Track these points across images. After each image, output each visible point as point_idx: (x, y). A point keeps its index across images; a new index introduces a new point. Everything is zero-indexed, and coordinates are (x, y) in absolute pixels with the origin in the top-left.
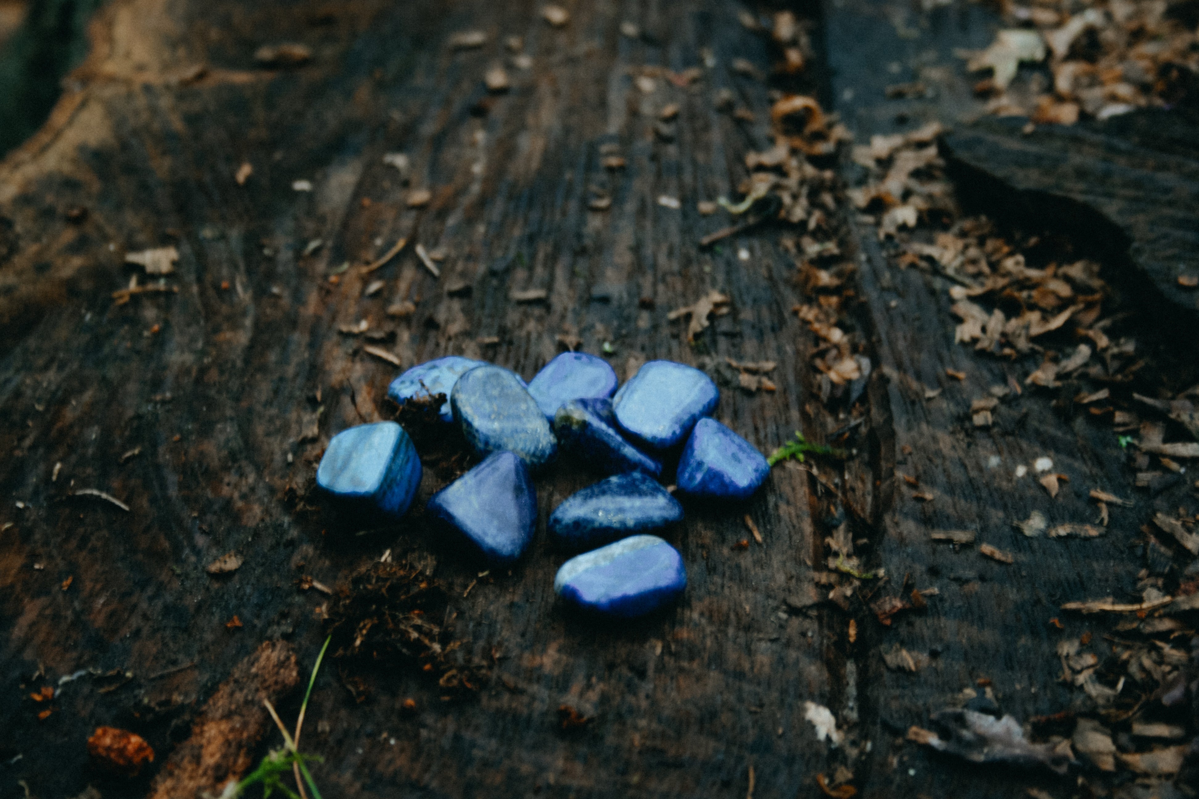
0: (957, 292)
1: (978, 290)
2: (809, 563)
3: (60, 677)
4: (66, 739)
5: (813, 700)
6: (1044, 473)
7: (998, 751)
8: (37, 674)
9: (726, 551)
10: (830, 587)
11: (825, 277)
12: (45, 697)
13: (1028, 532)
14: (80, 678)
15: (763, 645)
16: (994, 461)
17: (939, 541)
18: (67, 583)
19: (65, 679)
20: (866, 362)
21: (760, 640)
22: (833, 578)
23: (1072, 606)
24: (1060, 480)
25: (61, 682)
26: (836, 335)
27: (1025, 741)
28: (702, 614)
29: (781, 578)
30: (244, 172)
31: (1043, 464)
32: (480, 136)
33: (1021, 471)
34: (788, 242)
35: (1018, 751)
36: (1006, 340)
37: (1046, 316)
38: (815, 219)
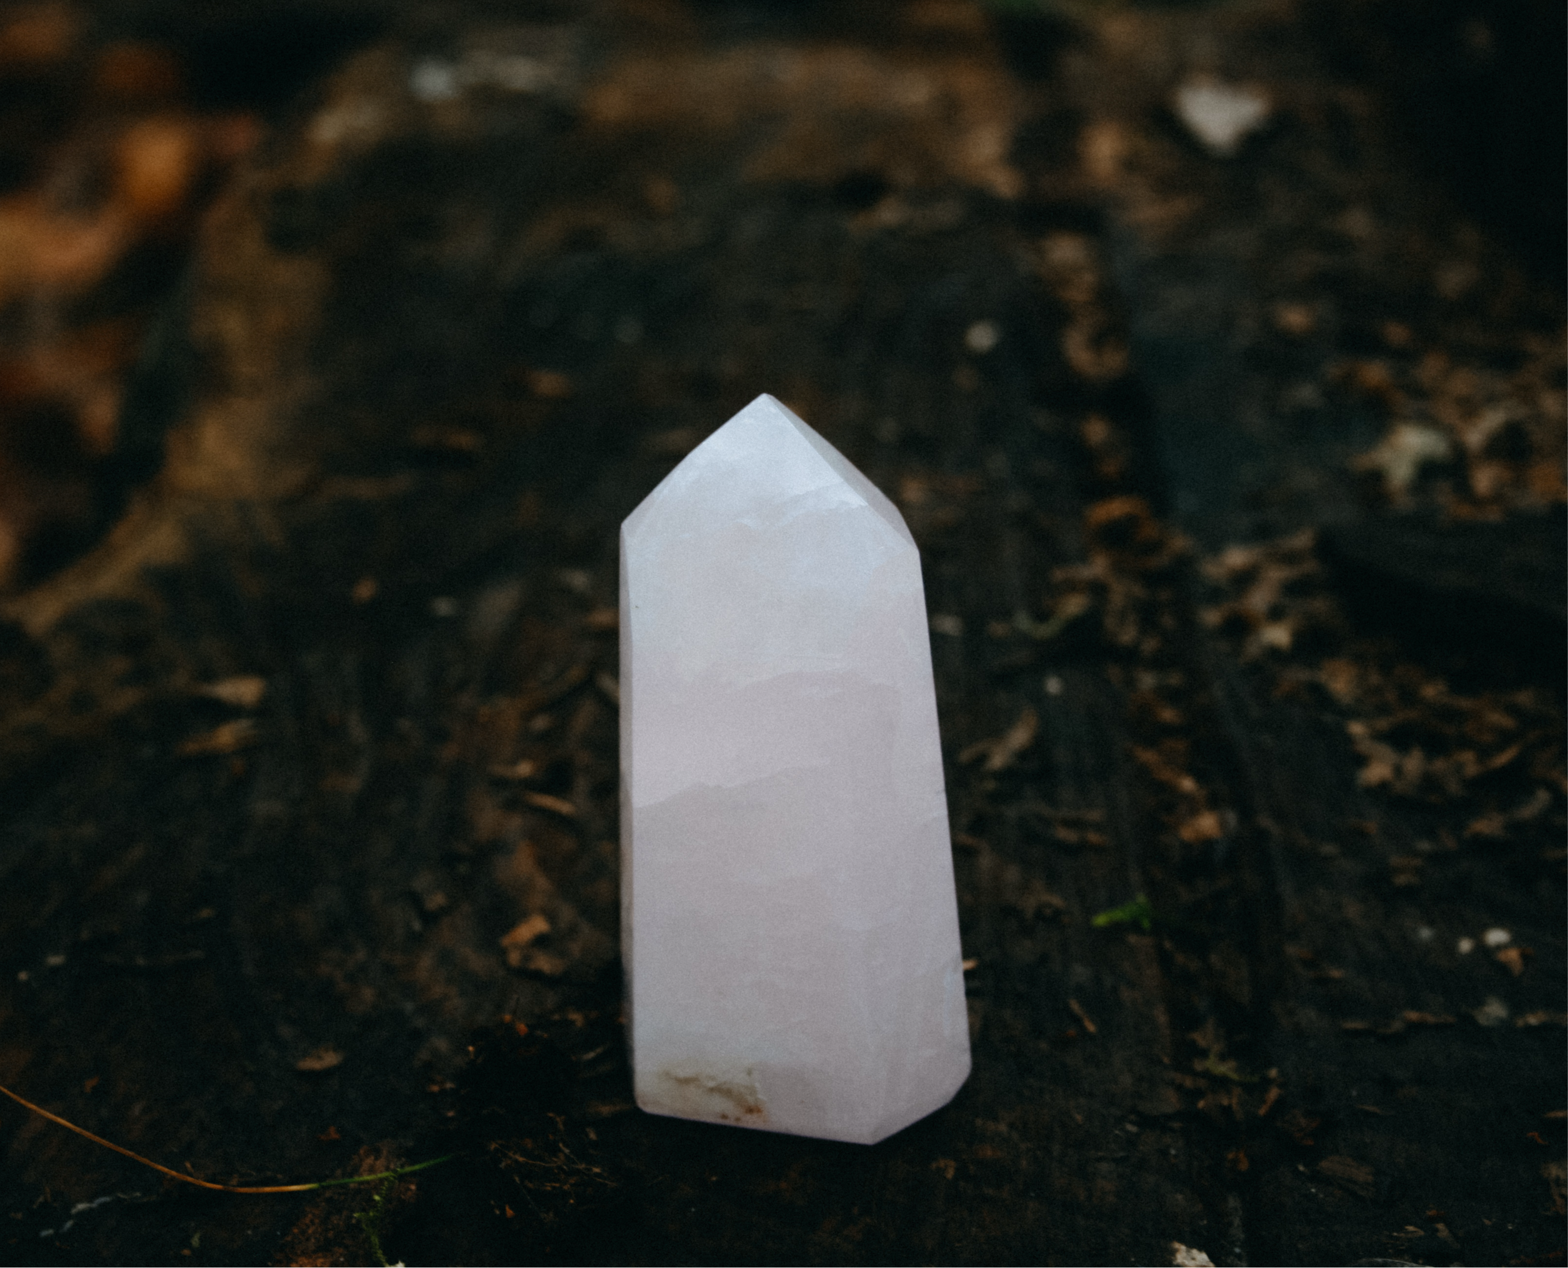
0: (1357, 729)
1: (1383, 724)
2: (1166, 1060)
3: (73, 1205)
5: (1182, 1241)
6: (1500, 947)
8: (41, 1199)
9: (1043, 1045)
10: (1198, 1094)
11: (1168, 715)
13: (1482, 1020)
14: (103, 1205)
15: (1104, 1167)
16: (1425, 933)
17: (1356, 1033)
18: (90, 1084)
19: (81, 1206)
20: (1232, 818)
21: (1100, 1160)
22: (1202, 1083)
23: (1558, 1114)
24: (1524, 957)
25: (74, 1211)
26: (1188, 784)
28: (1011, 1126)
29: (1126, 1080)
30: (365, 590)
31: (1496, 936)
33: (1466, 946)
34: (1114, 673)
36: (1429, 782)
37: (1484, 753)
38: (1150, 645)
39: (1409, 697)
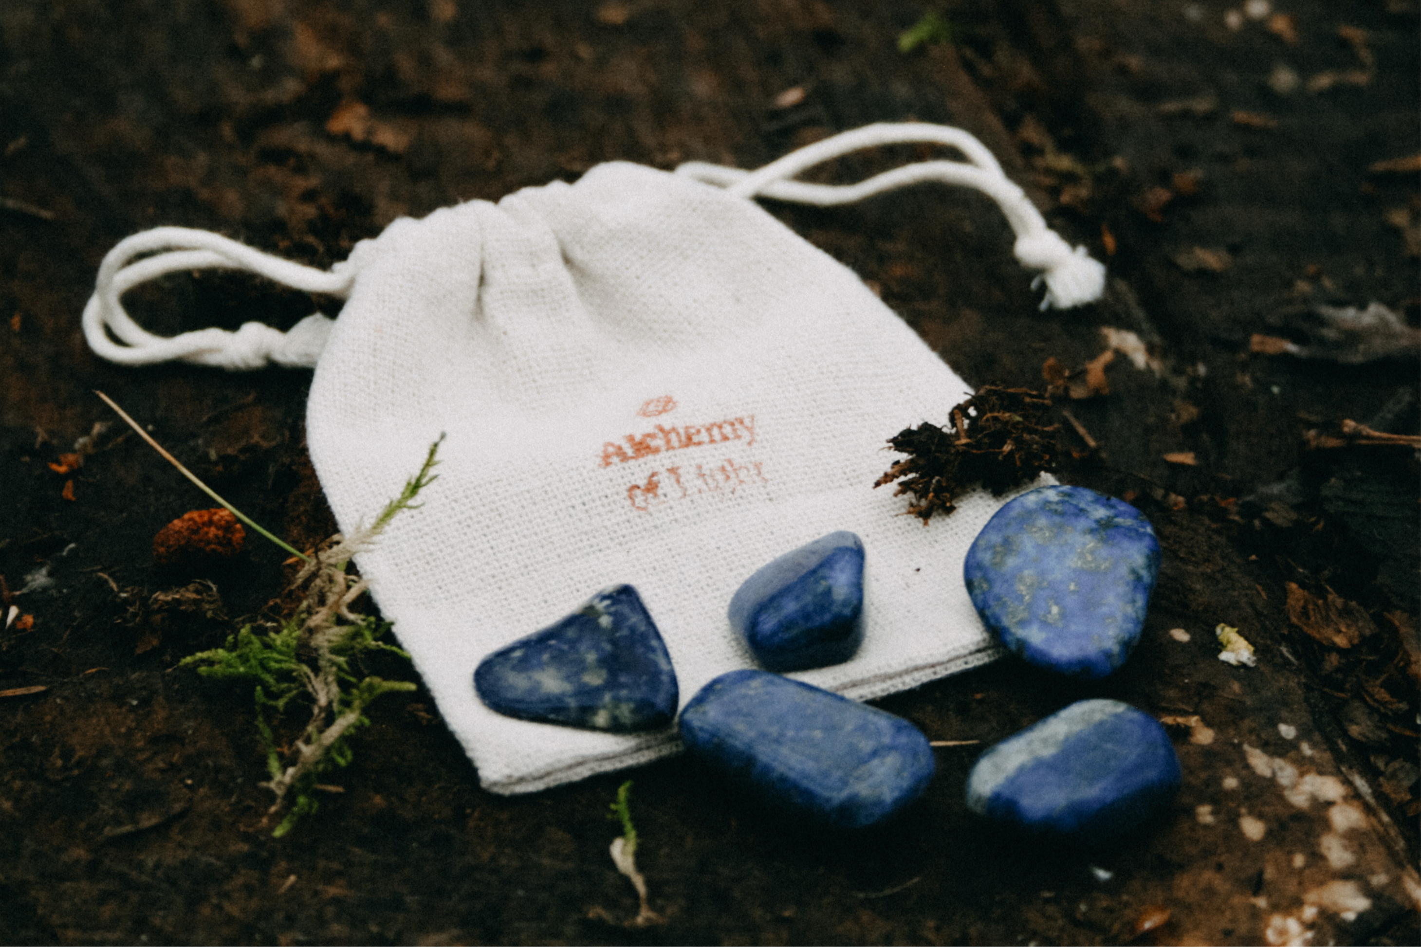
4: (125, 515)
6: (1265, 18)
7: (1379, 346)
12: (70, 465)
13: (1280, 89)
16: (1194, 13)
17: (1174, 116)
22: (1053, 179)
23: (1380, 166)
24: (1291, 22)
27: (1406, 330)
31: (1258, 7)
33: (1233, 20)
35: (1404, 342)
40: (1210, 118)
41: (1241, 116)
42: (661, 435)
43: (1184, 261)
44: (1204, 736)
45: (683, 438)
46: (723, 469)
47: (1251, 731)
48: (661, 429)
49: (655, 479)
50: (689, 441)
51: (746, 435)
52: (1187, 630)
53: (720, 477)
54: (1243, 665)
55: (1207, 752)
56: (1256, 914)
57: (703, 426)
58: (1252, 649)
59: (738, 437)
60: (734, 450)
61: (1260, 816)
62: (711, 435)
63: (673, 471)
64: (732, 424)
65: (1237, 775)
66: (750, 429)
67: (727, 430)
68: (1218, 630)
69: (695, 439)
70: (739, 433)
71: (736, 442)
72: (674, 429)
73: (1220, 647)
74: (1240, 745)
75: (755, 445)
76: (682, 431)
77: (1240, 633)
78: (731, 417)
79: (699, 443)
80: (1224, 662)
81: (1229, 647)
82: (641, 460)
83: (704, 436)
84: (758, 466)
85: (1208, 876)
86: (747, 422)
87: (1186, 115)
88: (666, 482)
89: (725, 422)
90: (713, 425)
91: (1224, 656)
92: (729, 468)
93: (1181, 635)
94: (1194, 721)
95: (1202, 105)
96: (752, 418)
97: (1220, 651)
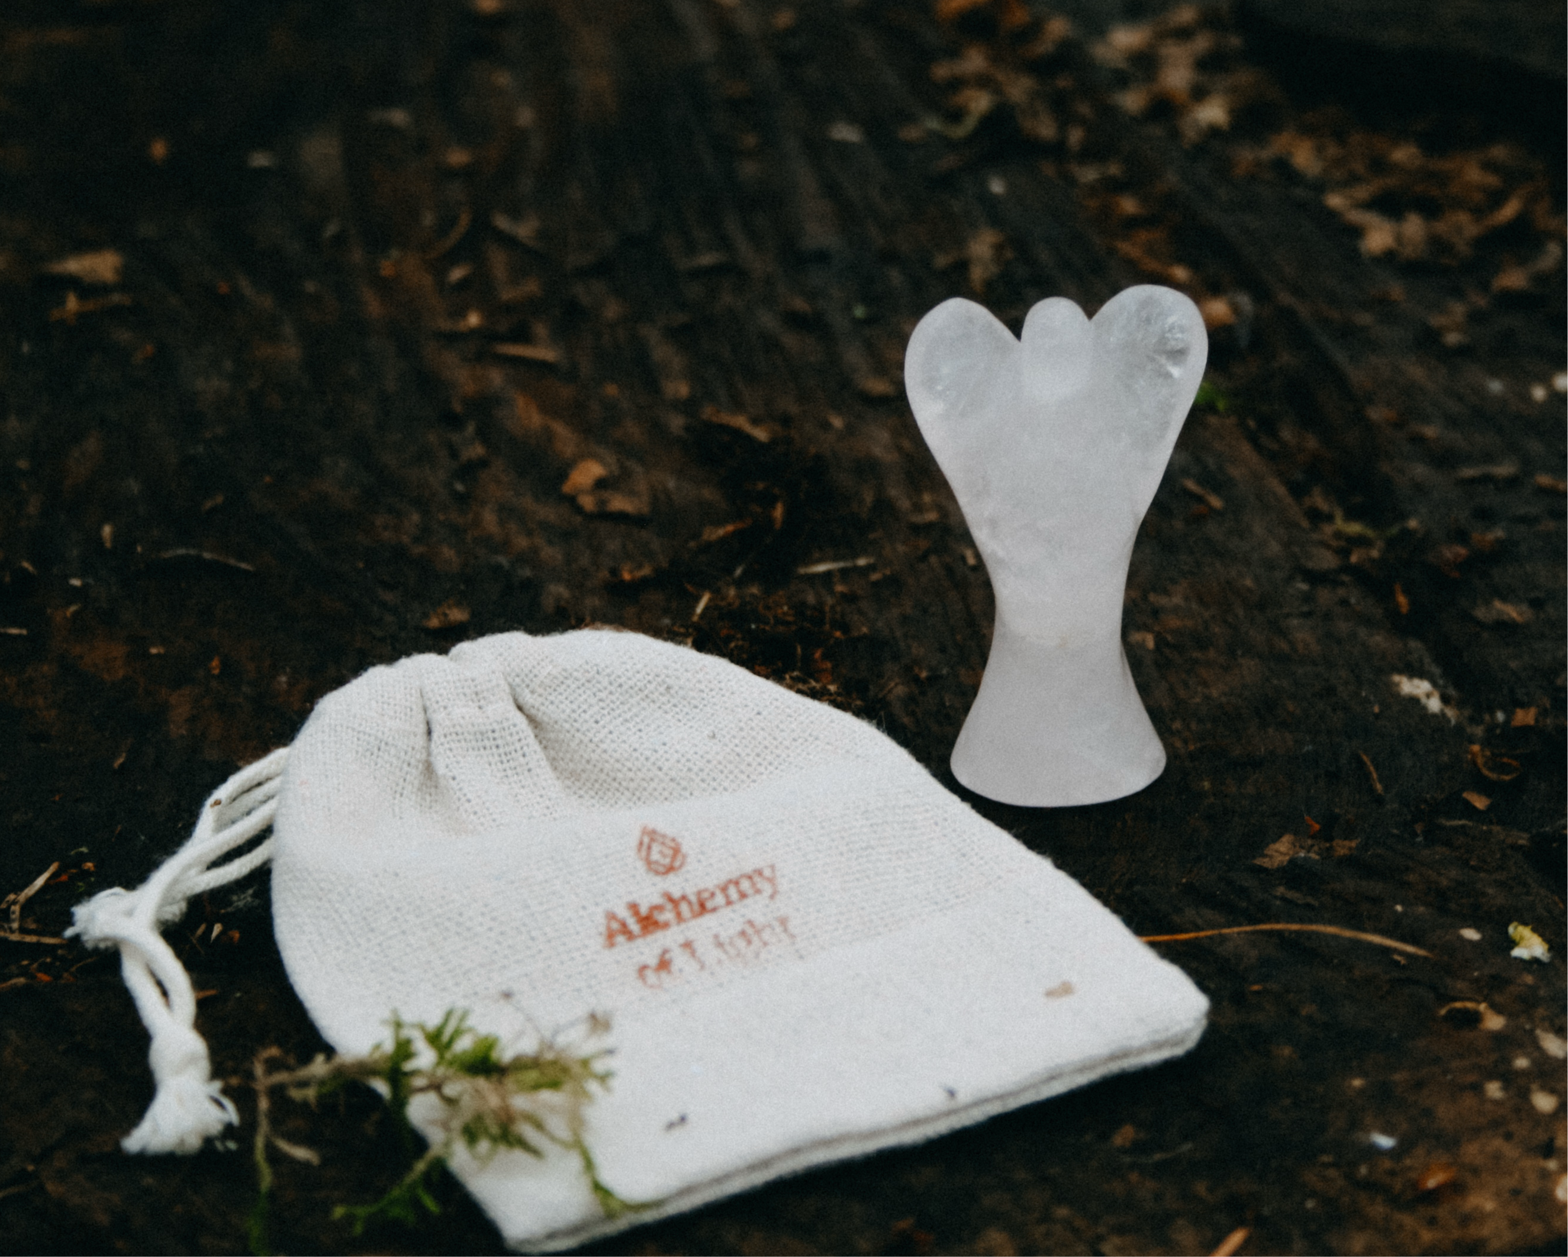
0: (1336, 201)
1: (1363, 192)
2: (1303, 524)
5: (1401, 672)
10: (1345, 550)
11: (1129, 205)
15: (1295, 621)
16: (1496, 386)
17: (1472, 481)
18: (214, 665)
20: (1242, 300)
21: (1288, 615)
22: (1344, 542)
28: (1186, 598)
29: (1274, 546)
30: (159, 148)
31: (1564, 381)
32: (503, 79)
33: (1539, 393)
34: (1047, 168)
36: (1438, 244)
37: (1478, 212)
38: (1075, 136)
39: (1379, 165)
40: (1512, 483)
41: (1544, 480)
42: (669, 906)
43: (1480, 613)
44: (1494, 1022)
45: (696, 907)
46: (743, 933)
47: (1543, 1019)
48: (671, 899)
49: (667, 956)
50: (703, 908)
51: (767, 889)
52: (1478, 928)
53: (741, 943)
54: (1535, 961)
55: (1497, 1038)
56: (1545, 1175)
57: (718, 886)
58: (1546, 947)
59: (758, 891)
60: (756, 909)
61: (1552, 1091)
62: (727, 897)
63: (688, 945)
64: (750, 878)
65: (1527, 1055)
66: (771, 880)
67: (745, 885)
68: (1511, 929)
69: (709, 905)
70: (759, 886)
71: (758, 897)
72: (684, 898)
73: (1513, 943)
74: (1532, 1032)
75: (778, 897)
76: (693, 899)
77: (1534, 930)
78: (748, 869)
79: (714, 910)
80: (1516, 958)
81: (1523, 944)
82: (650, 938)
83: (720, 899)
84: (783, 922)
85: (1497, 1143)
86: (767, 872)
87: (1487, 479)
88: (680, 960)
89: (742, 876)
90: (730, 881)
91: (1517, 952)
92: (750, 931)
93: (1471, 934)
94: (1482, 1007)
95: (1504, 469)
96: (772, 867)
97: (1512, 948)
